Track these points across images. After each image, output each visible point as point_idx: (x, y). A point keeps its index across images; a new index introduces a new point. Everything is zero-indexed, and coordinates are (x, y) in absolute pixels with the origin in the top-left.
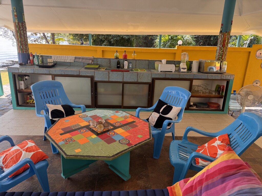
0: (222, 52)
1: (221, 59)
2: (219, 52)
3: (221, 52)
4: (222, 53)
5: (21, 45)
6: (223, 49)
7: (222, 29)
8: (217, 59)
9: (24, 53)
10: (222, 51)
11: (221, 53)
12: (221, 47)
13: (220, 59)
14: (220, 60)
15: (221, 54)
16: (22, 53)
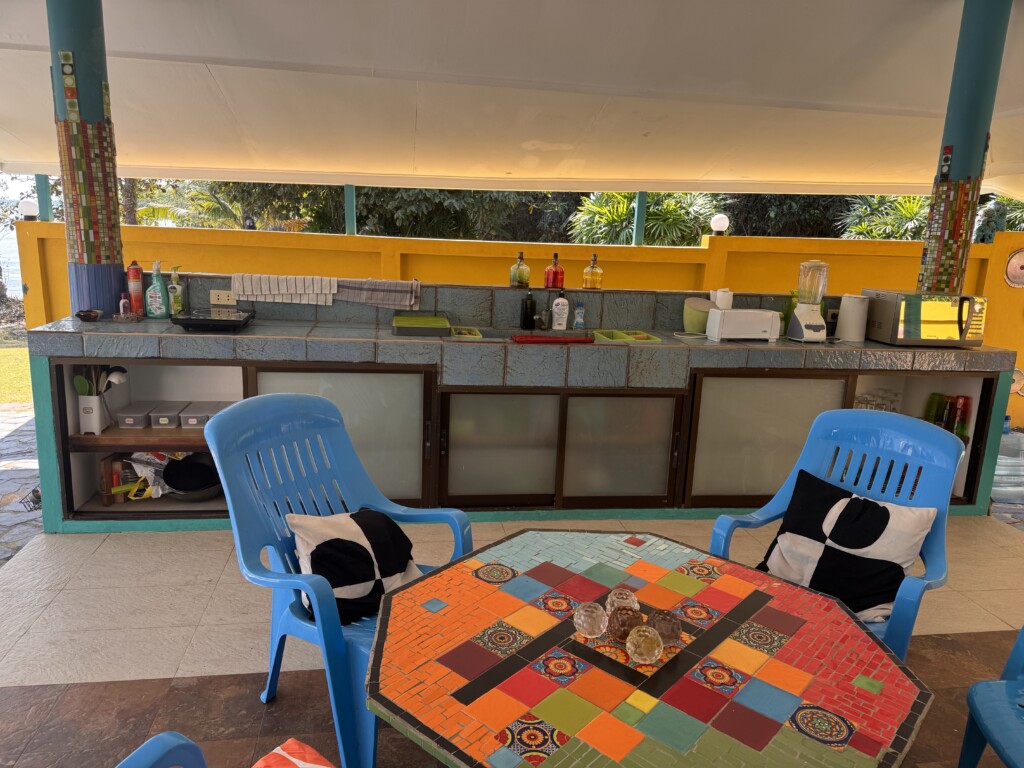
0: (952, 258)
1: (947, 286)
3: (947, 258)
4: (952, 262)
5: (90, 228)
7: (949, 166)
8: (929, 289)
9: (99, 262)
10: (949, 254)
11: (947, 262)
12: (946, 237)
15: (947, 266)
16: (94, 262)
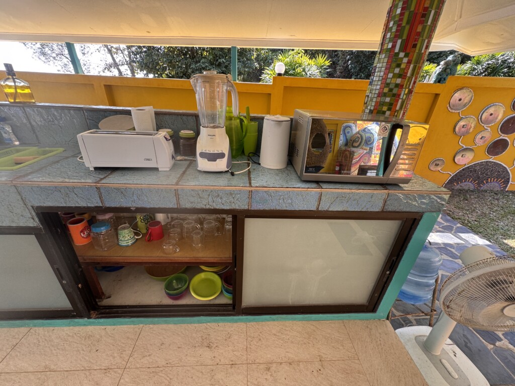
0: (400, 76)
1: (389, 109)
2: (384, 79)
3: (394, 76)
4: (399, 81)
6: (405, 60)
8: (371, 112)
10: (397, 71)
11: (393, 81)
12: (397, 50)
13: (385, 108)
14: (384, 113)
15: (392, 86)
